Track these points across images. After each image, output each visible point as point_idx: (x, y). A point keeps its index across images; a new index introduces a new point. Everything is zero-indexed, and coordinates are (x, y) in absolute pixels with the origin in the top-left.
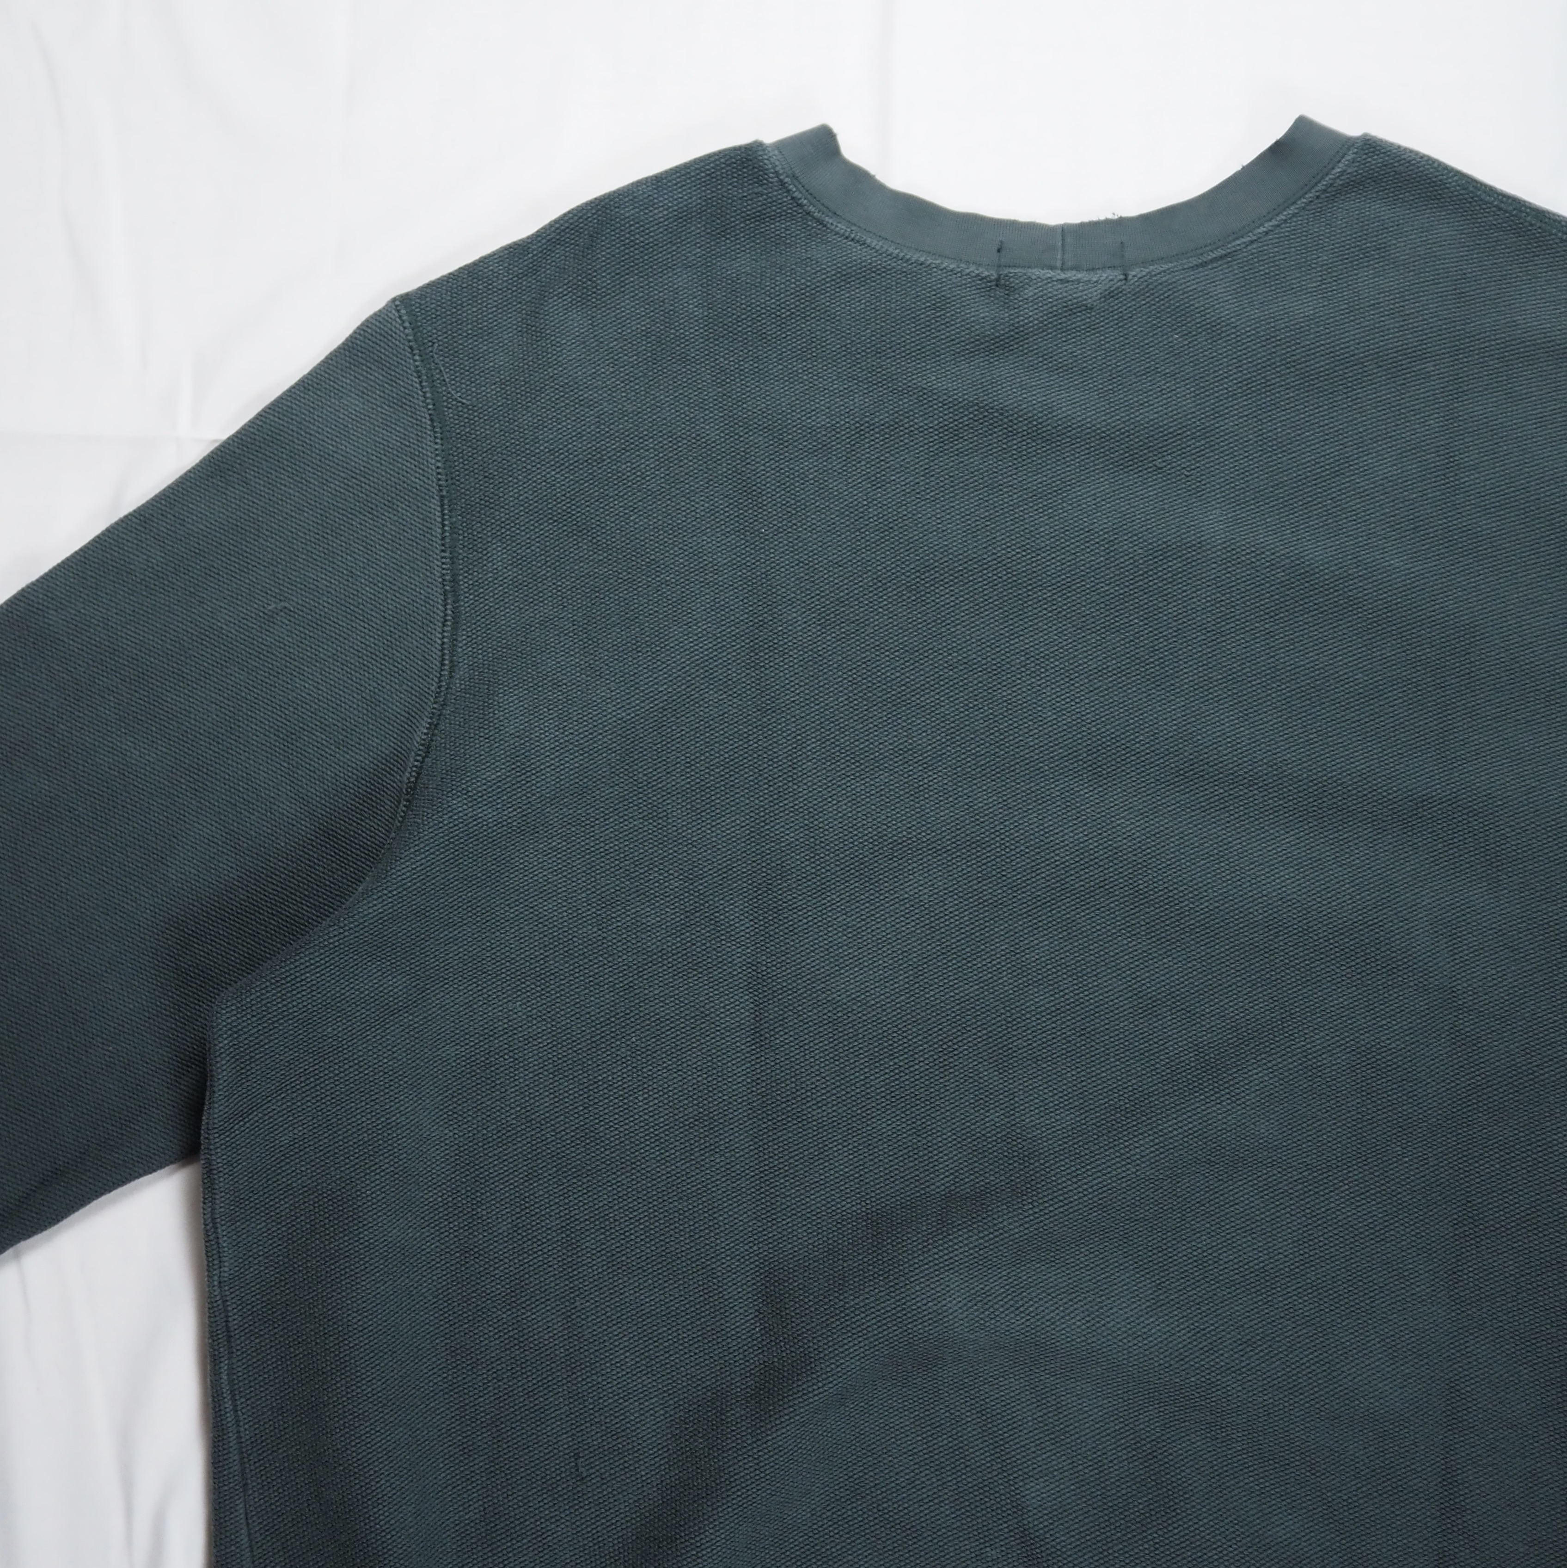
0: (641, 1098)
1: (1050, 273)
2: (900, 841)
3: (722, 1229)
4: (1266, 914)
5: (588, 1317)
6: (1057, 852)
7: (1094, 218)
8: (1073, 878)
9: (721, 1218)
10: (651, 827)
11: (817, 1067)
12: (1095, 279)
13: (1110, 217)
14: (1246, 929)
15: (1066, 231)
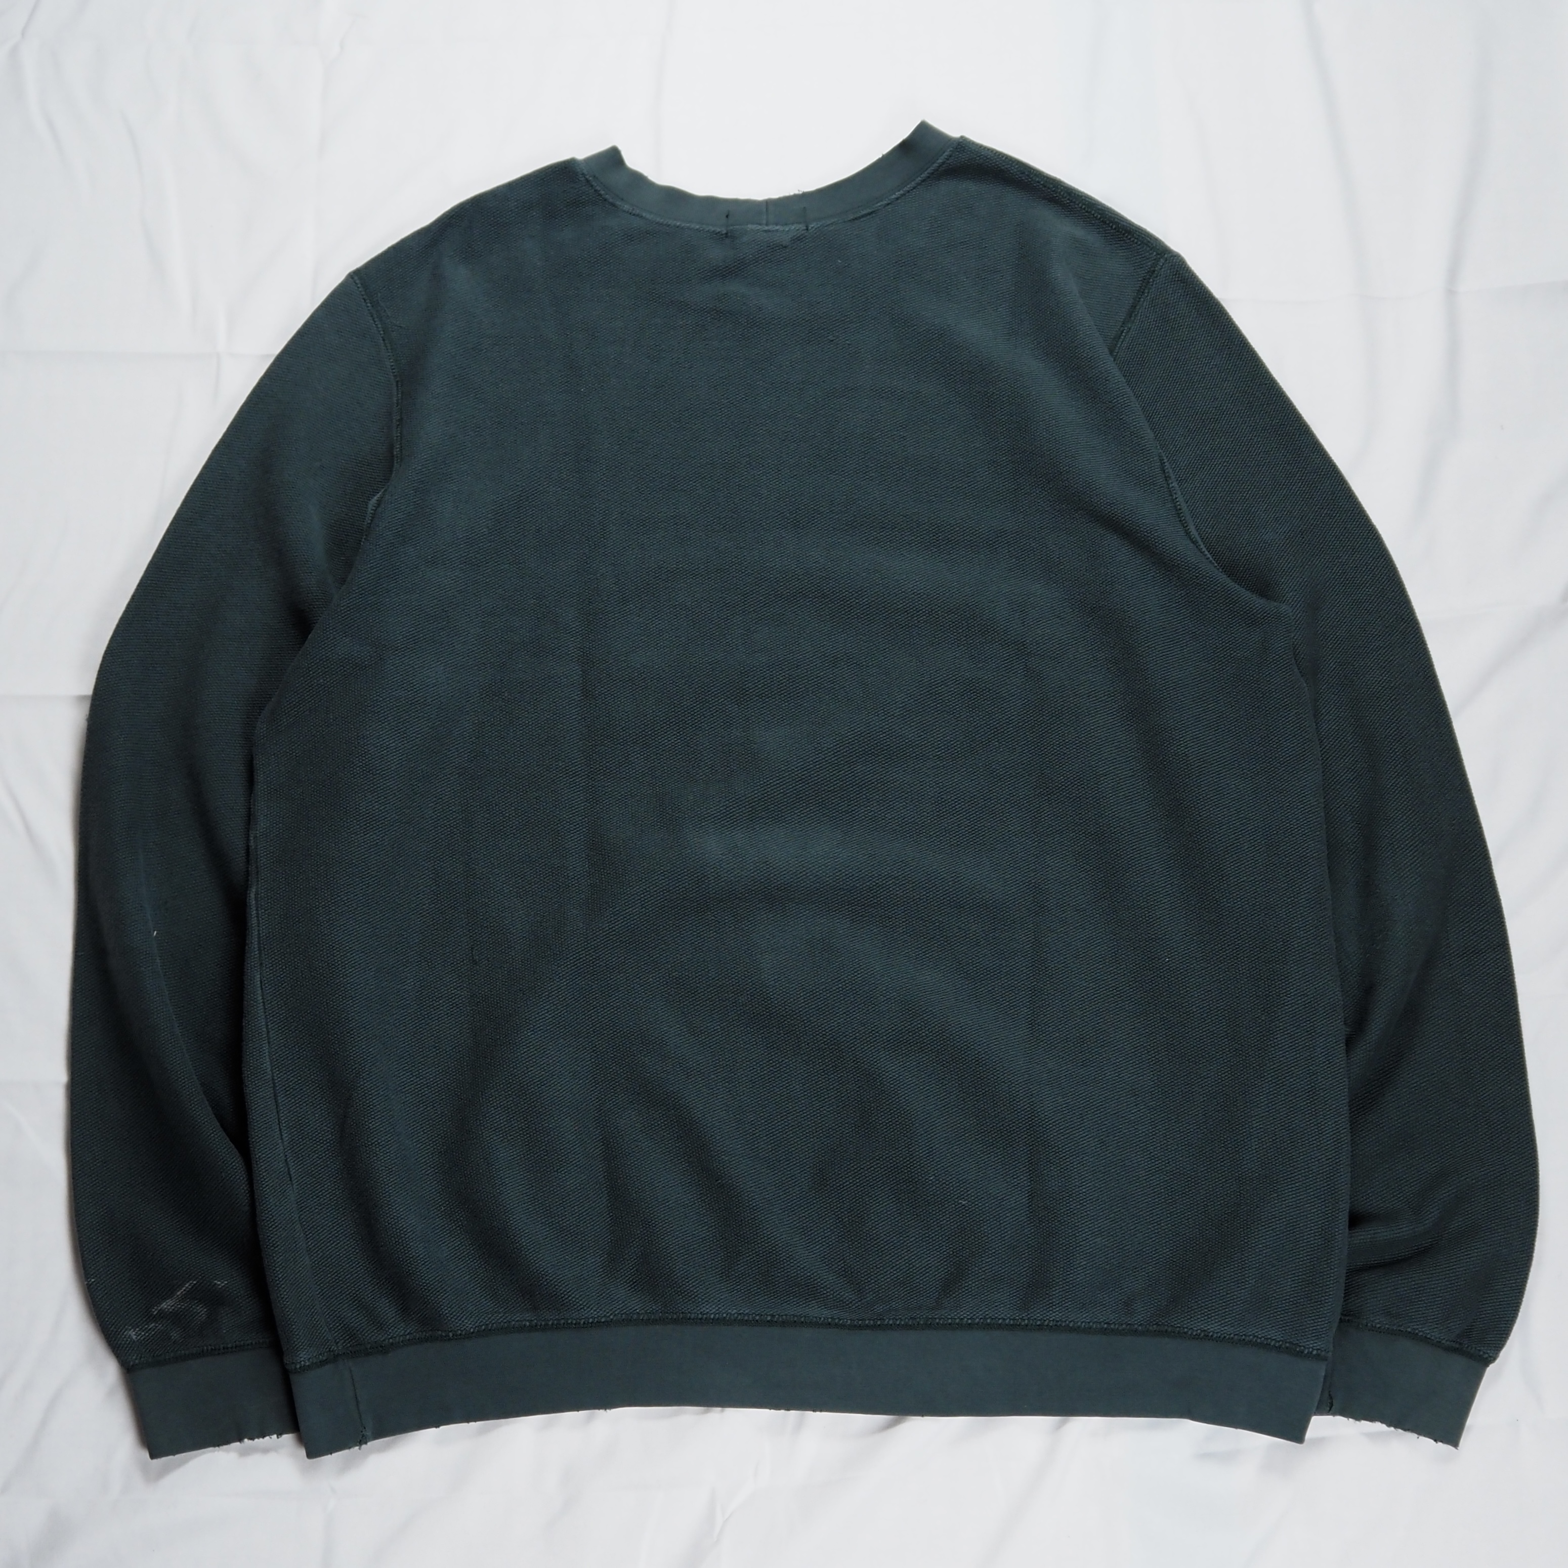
0: (512, 731)
1: (760, 227)
2: (672, 571)
3: (564, 806)
4: (904, 604)
5: (479, 864)
6: (771, 572)
7: (787, 194)
8: (782, 587)
9: (563, 800)
10: (515, 569)
11: (622, 707)
12: (787, 229)
13: (797, 192)
14: (893, 614)
15: (769, 205)
